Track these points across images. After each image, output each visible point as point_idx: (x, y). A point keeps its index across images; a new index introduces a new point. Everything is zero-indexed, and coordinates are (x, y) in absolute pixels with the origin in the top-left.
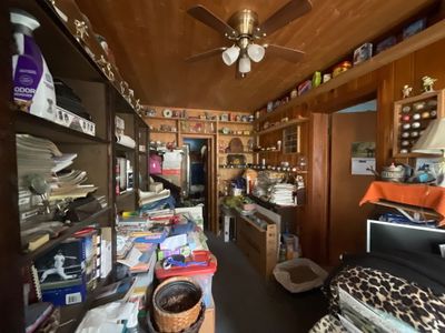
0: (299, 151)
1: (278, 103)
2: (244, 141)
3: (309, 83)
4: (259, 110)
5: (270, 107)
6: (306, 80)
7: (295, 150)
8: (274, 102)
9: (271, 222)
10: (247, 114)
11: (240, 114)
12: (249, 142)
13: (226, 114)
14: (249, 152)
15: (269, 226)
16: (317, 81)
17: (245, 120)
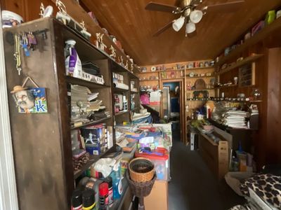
0: (253, 83)
1: (234, 47)
2: (207, 81)
3: (262, 23)
4: (218, 56)
5: (227, 51)
6: (259, 22)
7: (250, 83)
8: (230, 46)
10: (209, 61)
11: (204, 61)
12: (211, 81)
13: (192, 63)
14: (211, 89)
15: (221, 142)
16: (270, 19)
17: (207, 65)
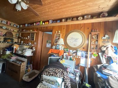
1: (29, 25)
2: (14, 34)
4: (22, 25)
5: (26, 25)
6: (38, 22)
9: (23, 62)
10: (16, 25)
11: (13, 24)
15: (22, 63)
16: (41, 23)
